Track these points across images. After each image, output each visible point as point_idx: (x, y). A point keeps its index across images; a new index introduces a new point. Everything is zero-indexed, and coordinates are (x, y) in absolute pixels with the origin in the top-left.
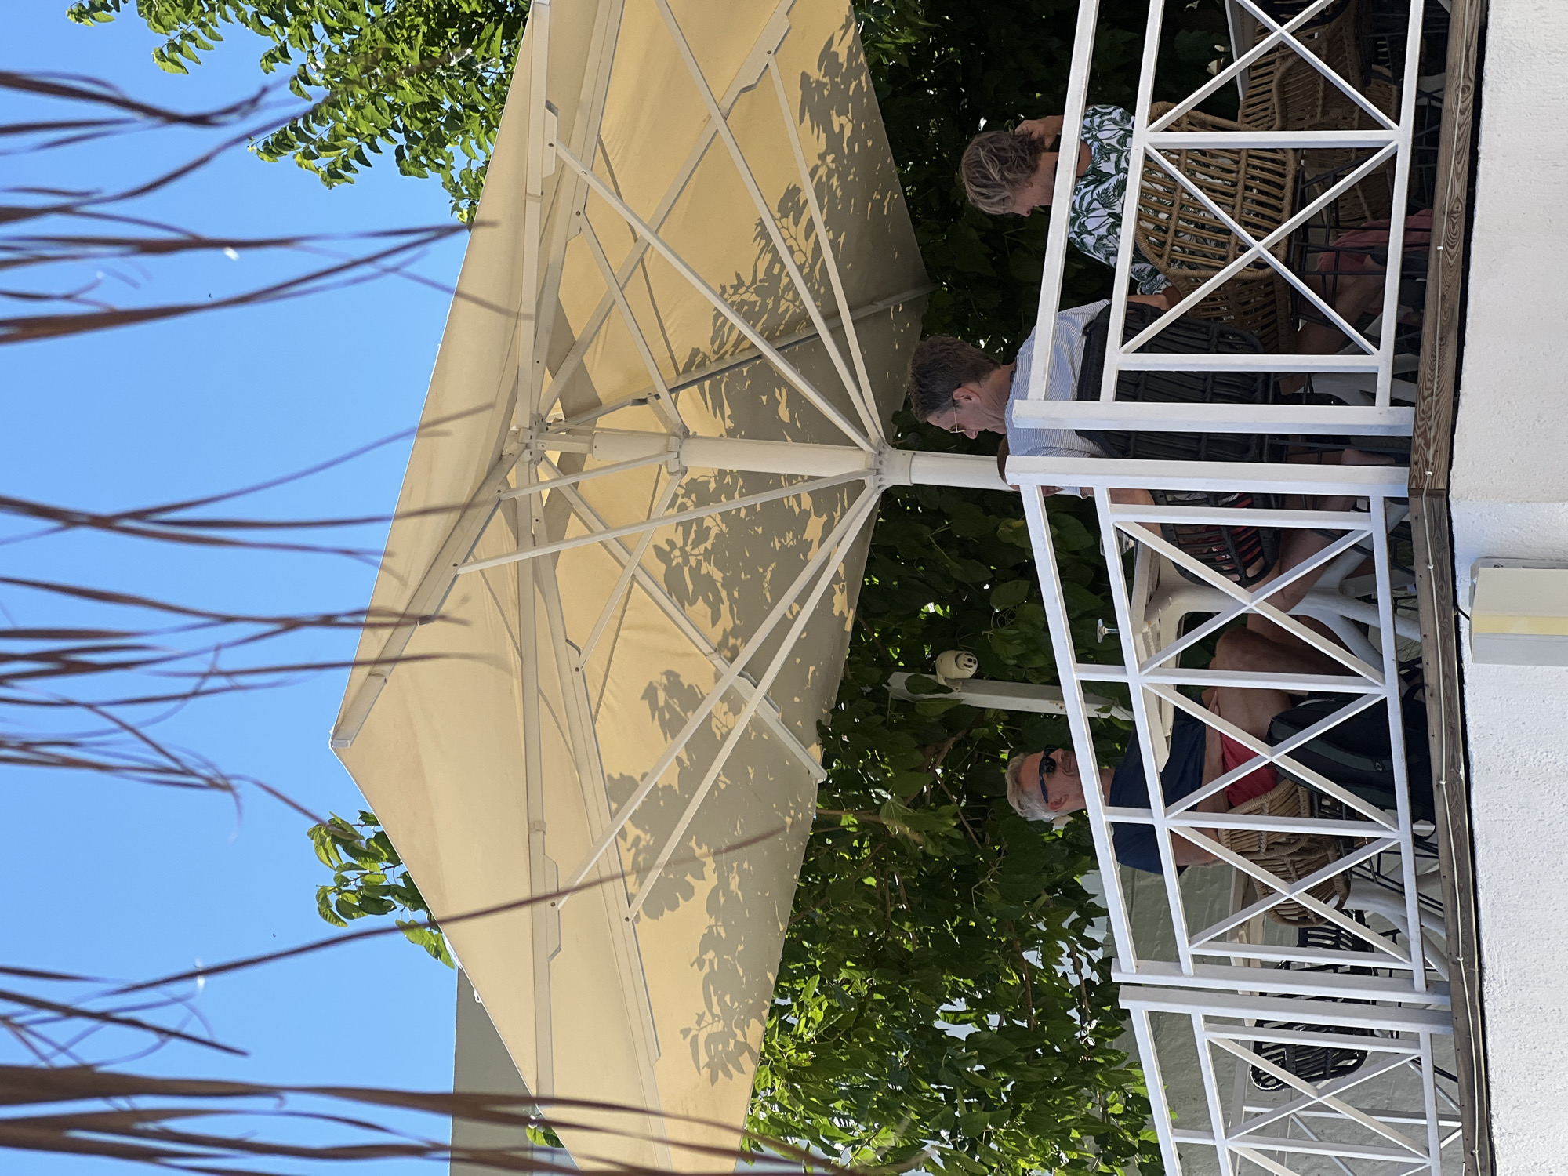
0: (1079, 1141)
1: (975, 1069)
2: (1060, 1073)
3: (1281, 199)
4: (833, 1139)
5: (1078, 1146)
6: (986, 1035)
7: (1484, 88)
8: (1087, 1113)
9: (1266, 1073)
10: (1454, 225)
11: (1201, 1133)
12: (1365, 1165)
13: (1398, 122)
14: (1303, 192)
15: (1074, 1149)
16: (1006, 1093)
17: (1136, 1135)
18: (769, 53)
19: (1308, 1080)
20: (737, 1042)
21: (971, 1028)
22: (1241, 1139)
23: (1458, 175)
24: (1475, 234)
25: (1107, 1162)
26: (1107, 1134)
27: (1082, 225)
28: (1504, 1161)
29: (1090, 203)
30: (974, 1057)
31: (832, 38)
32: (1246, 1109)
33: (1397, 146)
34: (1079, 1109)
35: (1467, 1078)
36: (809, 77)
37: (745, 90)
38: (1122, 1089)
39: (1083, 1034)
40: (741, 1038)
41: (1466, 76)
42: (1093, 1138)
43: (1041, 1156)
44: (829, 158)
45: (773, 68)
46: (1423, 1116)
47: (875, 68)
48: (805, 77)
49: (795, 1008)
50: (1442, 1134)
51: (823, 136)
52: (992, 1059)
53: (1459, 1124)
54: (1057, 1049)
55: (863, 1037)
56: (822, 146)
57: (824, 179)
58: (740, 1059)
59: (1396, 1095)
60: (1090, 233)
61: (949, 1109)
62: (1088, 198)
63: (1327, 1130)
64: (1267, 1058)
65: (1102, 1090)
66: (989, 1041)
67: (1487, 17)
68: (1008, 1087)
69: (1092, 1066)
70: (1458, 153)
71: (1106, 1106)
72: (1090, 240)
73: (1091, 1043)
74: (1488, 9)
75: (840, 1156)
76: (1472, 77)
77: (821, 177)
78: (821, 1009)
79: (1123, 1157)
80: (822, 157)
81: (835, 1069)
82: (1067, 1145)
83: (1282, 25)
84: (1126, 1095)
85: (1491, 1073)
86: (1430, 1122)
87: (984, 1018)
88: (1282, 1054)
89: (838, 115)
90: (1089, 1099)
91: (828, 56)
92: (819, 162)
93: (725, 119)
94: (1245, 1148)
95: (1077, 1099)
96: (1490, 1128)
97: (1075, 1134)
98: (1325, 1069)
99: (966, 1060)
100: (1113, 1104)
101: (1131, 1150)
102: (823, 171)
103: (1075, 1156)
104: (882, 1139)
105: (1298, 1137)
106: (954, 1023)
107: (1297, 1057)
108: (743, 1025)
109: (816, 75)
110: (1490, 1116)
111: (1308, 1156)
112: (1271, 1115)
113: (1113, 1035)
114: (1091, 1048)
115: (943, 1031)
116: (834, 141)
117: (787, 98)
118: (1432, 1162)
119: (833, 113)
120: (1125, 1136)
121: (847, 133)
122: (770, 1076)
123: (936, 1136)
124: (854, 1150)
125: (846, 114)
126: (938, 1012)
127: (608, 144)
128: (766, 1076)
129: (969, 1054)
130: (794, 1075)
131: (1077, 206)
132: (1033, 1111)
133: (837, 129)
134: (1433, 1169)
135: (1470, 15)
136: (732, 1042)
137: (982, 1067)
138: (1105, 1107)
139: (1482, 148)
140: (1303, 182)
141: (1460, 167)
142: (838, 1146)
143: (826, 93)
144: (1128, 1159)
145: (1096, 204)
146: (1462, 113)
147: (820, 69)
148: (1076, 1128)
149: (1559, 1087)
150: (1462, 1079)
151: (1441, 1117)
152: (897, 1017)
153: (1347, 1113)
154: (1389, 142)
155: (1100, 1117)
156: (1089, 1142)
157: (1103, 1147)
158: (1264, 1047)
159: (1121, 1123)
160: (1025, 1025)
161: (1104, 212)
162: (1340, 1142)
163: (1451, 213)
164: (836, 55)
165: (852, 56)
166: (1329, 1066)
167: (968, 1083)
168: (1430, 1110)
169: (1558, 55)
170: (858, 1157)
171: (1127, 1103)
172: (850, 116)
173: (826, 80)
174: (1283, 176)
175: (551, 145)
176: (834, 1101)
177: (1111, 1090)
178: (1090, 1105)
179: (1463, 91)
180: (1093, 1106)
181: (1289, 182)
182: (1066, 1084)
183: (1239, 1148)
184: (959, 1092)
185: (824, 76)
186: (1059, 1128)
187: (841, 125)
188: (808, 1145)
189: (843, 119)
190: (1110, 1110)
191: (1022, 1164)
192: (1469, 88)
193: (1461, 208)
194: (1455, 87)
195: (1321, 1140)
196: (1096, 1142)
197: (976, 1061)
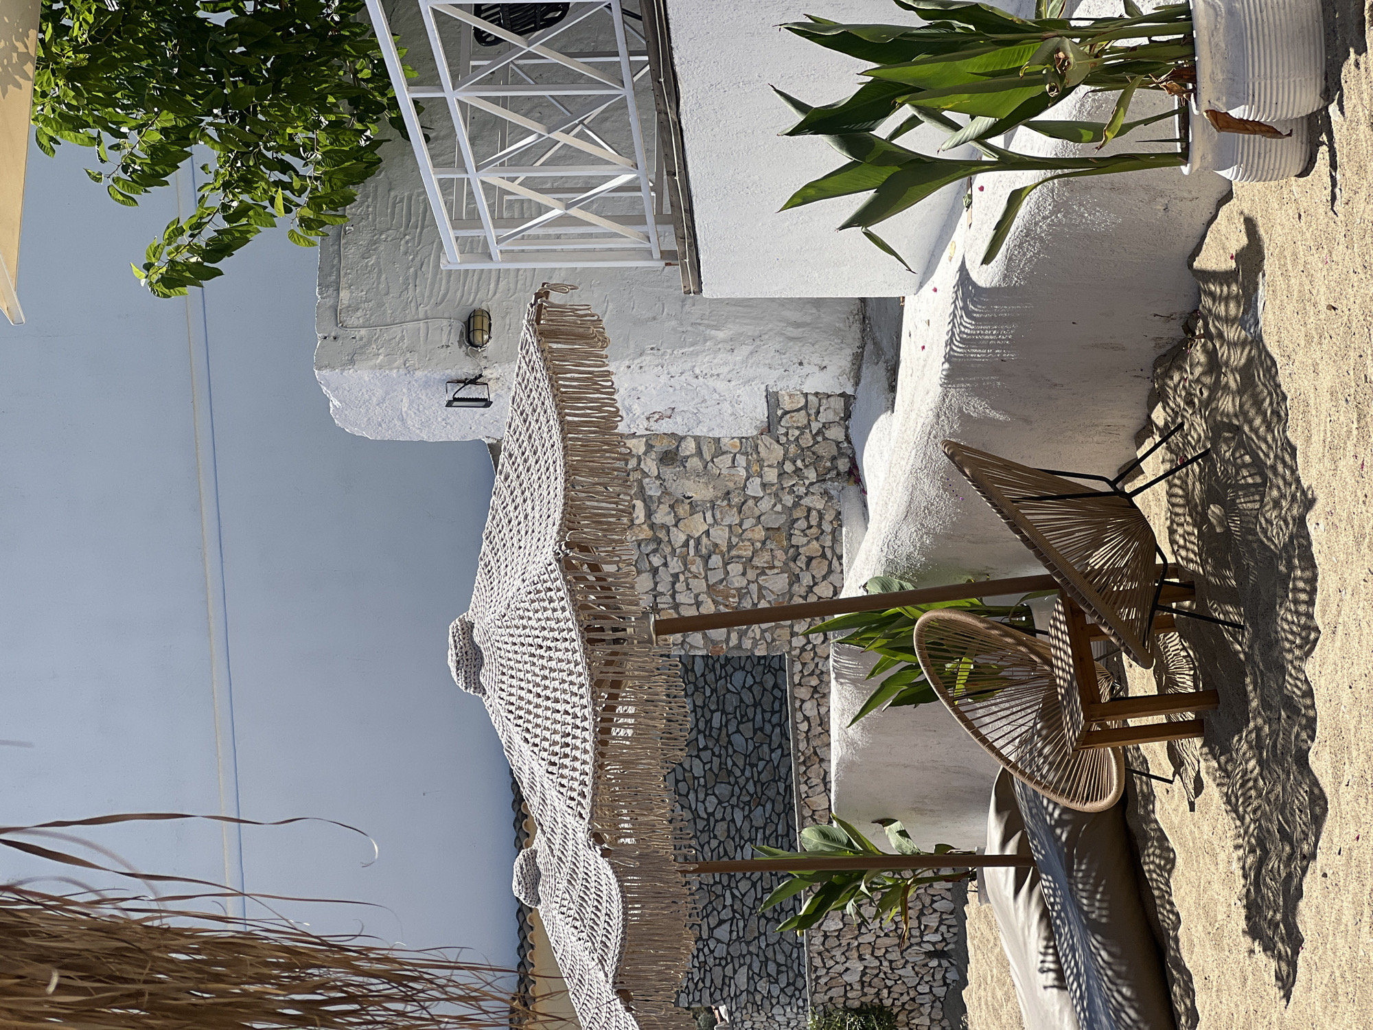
0: (334, 105)
1: (237, 51)
2: (312, 47)
4: (119, 124)
5: (335, 109)
6: (243, 20)
8: (340, 80)
9: (484, 32)
11: (433, 88)
12: (579, 100)
15: (331, 112)
16: (267, 70)
17: (383, 95)
19: (520, 34)
20: (19, 54)
21: (230, 15)
22: (466, 90)
25: (360, 121)
26: (359, 97)
28: (685, 85)
30: (235, 39)
32: (473, 63)
34: (333, 77)
35: (649, 16)
38: (369, 56)
39: (329, 12)
40: (22, 49)
42: (346, 101)
43: (303, 122)
46: (616, 54)
49: (68, 10)
50: (635, 68)
52: (251, 40)
53: (646, 58)
54: (307, 26)
55: (133, 34)
58: (25, 67)
59: (600, 38)
61: (218, 89)
63: (544, 75)
64: (485, 18)
65: (351, 59)
66: (245, 24)
68: (269, 64)
69: (339, 39)
71: (356, 72)
73: (337, 18)
75: (127, 138)
78: (90, 13)
79: (374, 114)
81: (111, 65)
82: (325, 109)
84: (372, 61)
85: (670, 11)
86: (622, 59)
87: (241, 4)
88: (497, 13)
90: (340, 68)
94: (471, 97)
95: (330, 68)
96: (672, 58)
97: (331, 99)
98: (535, 22)
99: (229, 43)
100: (362, 71)
101: (381, 108)
103: (333, 118)
104: (165, 121)
105: (519, 83)
106: (214, 11)
107: (511, 14)
108: (23, 37)
110: (671, 48)
111: (529, 98)
112: (490, 66)
113: (355, 10)
114: (336, 23)
115: (205, 20)
118: (627, 92)
120: (374, 96)
122: (52, 79)
123: (210, 113)
124: (139, 133)
126: (198, 4)
128: (49, 78)
129: (230, 37)
130: (73, 75)
132: (292, 83)
134: (628, 99)
136: (15, 55)
137: (243, 49)
138: (355, 75)
142: (124, 129)
144: (380, 115)
148: (331, 94)
149: (726, 18)
150: (646, 17)
151: (631, 53)
152: (160, 12)
153: (553, 58)
155: (352, 82)
156: (344, 106)
157: (356, 108)
158: (483, 8)
159: (370, 85)
160: (277, 7)
162: (556, 83)
166: (538, 19)
167: (233, 64)
168: (622, 48)
170: (144, 139)
171: (374, 68)
176: (117, 92)
177: (359, 58)
178: (341, 73)
180: (345, 73)
182: (318, 57)
183: (466, 98)
184: (225, 72)
186: (316, 96)
188: (99, 132)
190: (360, 76)
191: (289, 130)
195: (537, 83)
196: (350, 104)
197: (237, 43)
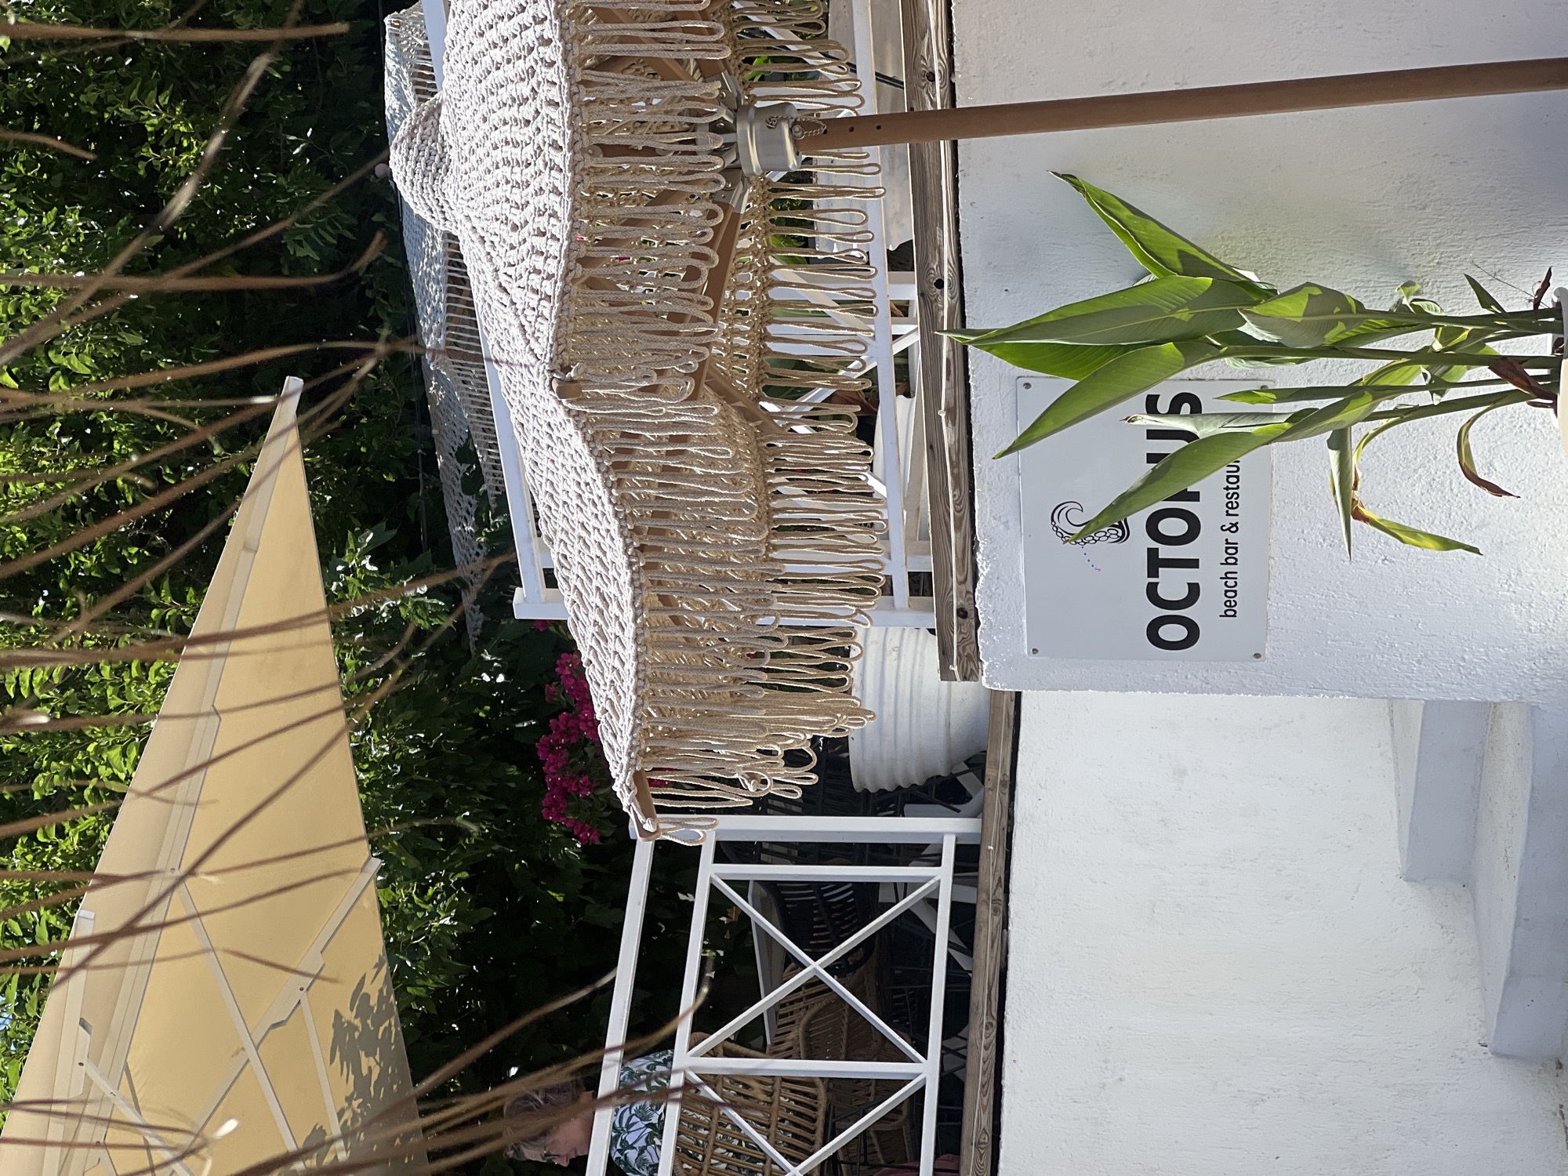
3: (813, 1132)
7: (1006, 1025)
10: (981, 1155)
13: (925, 1055)
14: (834, 1125)
18: (302, 989)
23: (984, 1108)
24: (1001, 1165)
27: (624, 1141)
29: (630, 1118)
31: (363, 978)
33: (925, 1079)
36: (341, 1017)
37: (275, 1026)
41: (989, 1013)
44: (355, 1104)
45: (305, 1005)
47: (405, 1013)
48: (338, 1015)
51: (352, 1077)
56: (350, 1088)
57: (349, 1123)
60: (632, 1147)
62: (626, 1115)
67: (1006, 959)
70: (983, 1086)
72: (632, 1155)
74: (1007, 952)
76: (995, 1014)
77: (346, 1121)
80: (349, 1099)
83: (815, 960)
89: (367, 1056)
91: (359, 997)
92: (346, 1105)
93: (257, 1049)
102: (348, 1115)
109: (349, 1015)
116: (362, 1083)
117: (319, 1038)
119: (362, 1054)
121: (374, 1077)
125: (374, 1056)
127: (136, 1075)
131: (617, 1125)
133: (365, 1072)
135: (991, 957)
139: (1007, 1081)
140: (834, 1117)
141: (985, 1099)
143: (357, 1034)
145: (634, 1119)
146: (986, 1048)
147: (352, 1010)
154: (917, 1075)
161: (641, 1124)
163: (978, 1143)
164: (367, 996)
165: (382, 999)
169: (1075, 998)
172: (377, 1057)
173: (357, 1022)
174: (815, 1109)
175: (81, 1064)
179: (987, 1028)
181: (820, 1115)
185: (356, 1017)
187: (370, 1068)
189: (372, 1062)
192: (991, 1024)
193: (987, 1139)
194: (979, 1023)
